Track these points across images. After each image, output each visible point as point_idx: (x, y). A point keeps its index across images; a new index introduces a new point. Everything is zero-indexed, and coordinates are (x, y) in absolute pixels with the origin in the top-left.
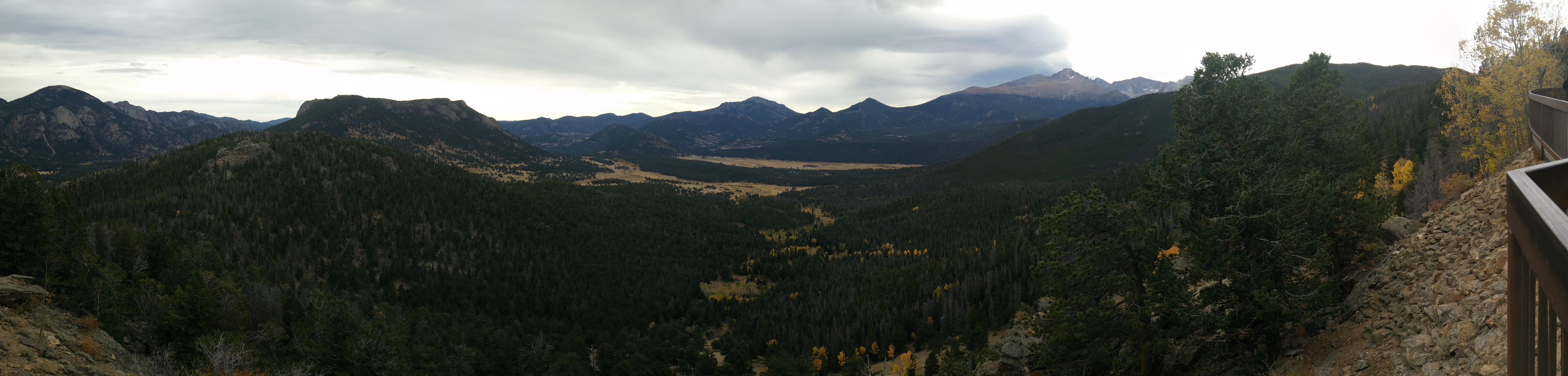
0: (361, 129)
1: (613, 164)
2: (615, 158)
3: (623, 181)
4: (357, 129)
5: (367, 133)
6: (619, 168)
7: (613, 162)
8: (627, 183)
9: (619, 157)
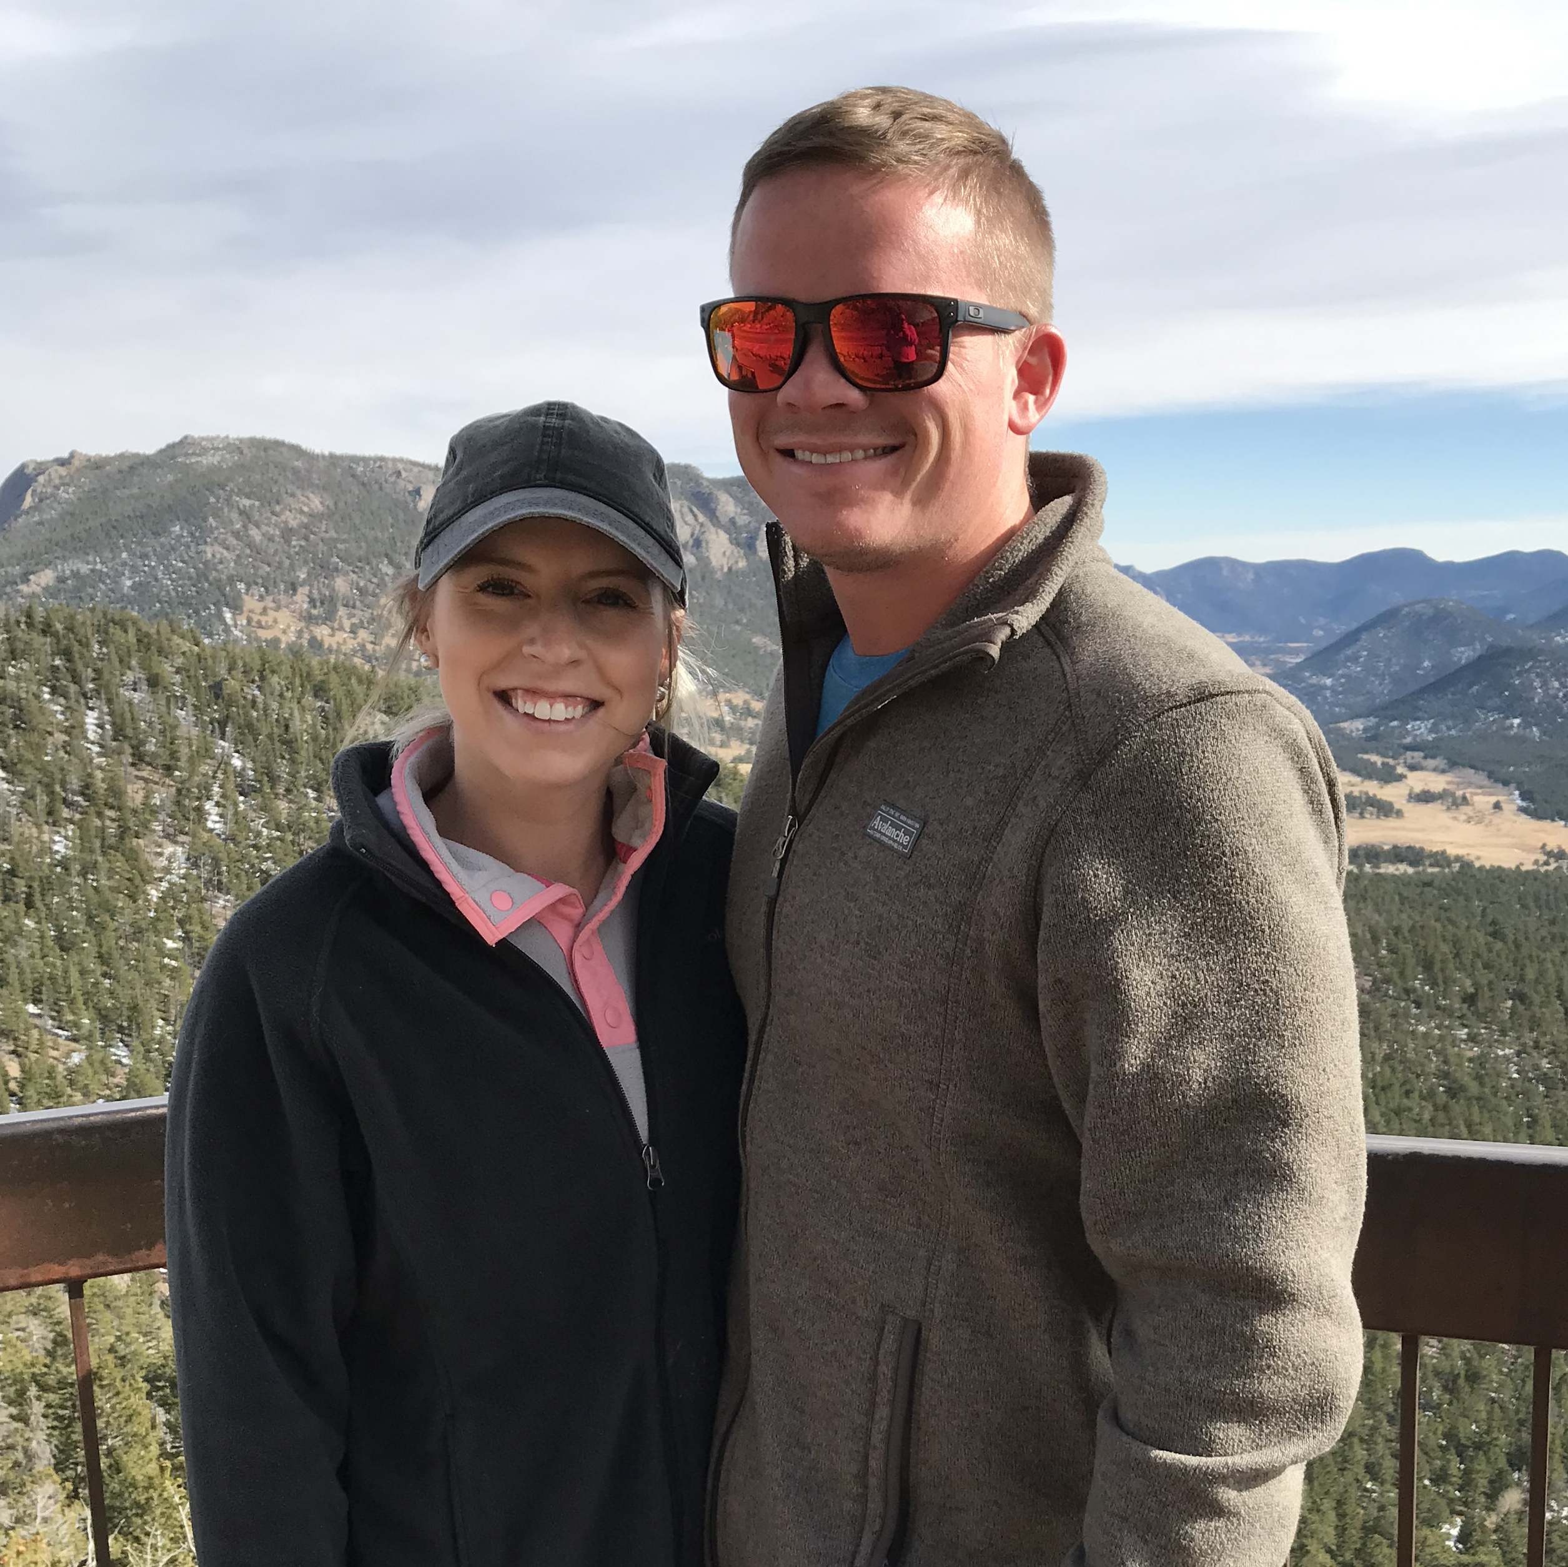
0: (301, 599)
1: (1401, 778)
2: (1409, 754)
3: (1440, 859)
4: (283, 598)
5: (329, 617)
6: (1425, 797)
7: (1400, 770)
8: (1456, 867)
9: (1429, 750)
